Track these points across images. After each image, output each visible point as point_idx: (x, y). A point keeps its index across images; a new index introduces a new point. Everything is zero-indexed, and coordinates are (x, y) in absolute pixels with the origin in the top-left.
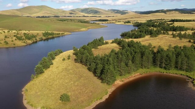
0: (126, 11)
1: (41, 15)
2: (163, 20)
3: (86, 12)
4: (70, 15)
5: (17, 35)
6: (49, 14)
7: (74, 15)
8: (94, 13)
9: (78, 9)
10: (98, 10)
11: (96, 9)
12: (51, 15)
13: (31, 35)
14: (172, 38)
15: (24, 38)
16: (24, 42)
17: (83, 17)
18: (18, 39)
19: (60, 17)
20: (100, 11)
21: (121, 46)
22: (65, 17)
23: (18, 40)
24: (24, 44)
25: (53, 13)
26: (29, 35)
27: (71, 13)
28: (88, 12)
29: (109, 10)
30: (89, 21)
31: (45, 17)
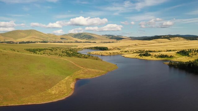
3: (79, 37)
4: (60, 40)
6: (37, 38)
7: (65, 40)
8: (87, 38)
9: (71, 35)
10: (93, 36)
11: (89, 35)
12: (39, 40)
17: (75, 42)
19: (49, 43)
25: (43, 37)
27: (62, 39)
28: (81, 37)
29: (103, 35)
30: (81, 48)
31: (30, 43)
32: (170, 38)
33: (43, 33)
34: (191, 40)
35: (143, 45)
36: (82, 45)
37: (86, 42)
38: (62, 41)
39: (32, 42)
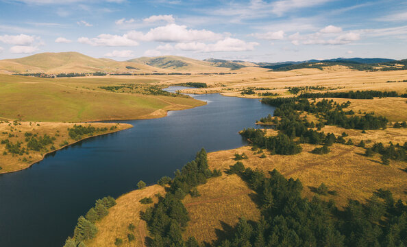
0: (240, 61)
1: (67, 72)
2: (321, 89)
3: (160, 64)
4: (127, 71)
5: (10, 139)
6: (85, 68)
7: (135, 70)
8: (175, 67)
9: (143, 60)
10: (184, 61)
11: (179, 59)
12: (89, 71)
13: (43, 136)
14: (363, 157)
15: (26, 147)
16: (25, 160)
17: (154, 74)
18: (10, 151)
19: (107, 77)
20: (188, 62)
21: (253, 189)
22: (117, 74)
23: (10, 155)
24: (24, 166)
25: (94, 66)
26: (39, 136)
27: (128, 68)
28: (164, 65)
29: (205, 60)
30: (166, 85)
31: (75, 76)
32: (323, 67)
33: (91, 58)
34: (360, 70)
35: (268, 79)
36: (166, 80)
37: (173, 74)
38: (130, 73)
39: (78, 75)
